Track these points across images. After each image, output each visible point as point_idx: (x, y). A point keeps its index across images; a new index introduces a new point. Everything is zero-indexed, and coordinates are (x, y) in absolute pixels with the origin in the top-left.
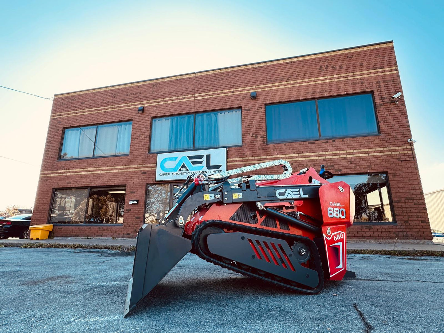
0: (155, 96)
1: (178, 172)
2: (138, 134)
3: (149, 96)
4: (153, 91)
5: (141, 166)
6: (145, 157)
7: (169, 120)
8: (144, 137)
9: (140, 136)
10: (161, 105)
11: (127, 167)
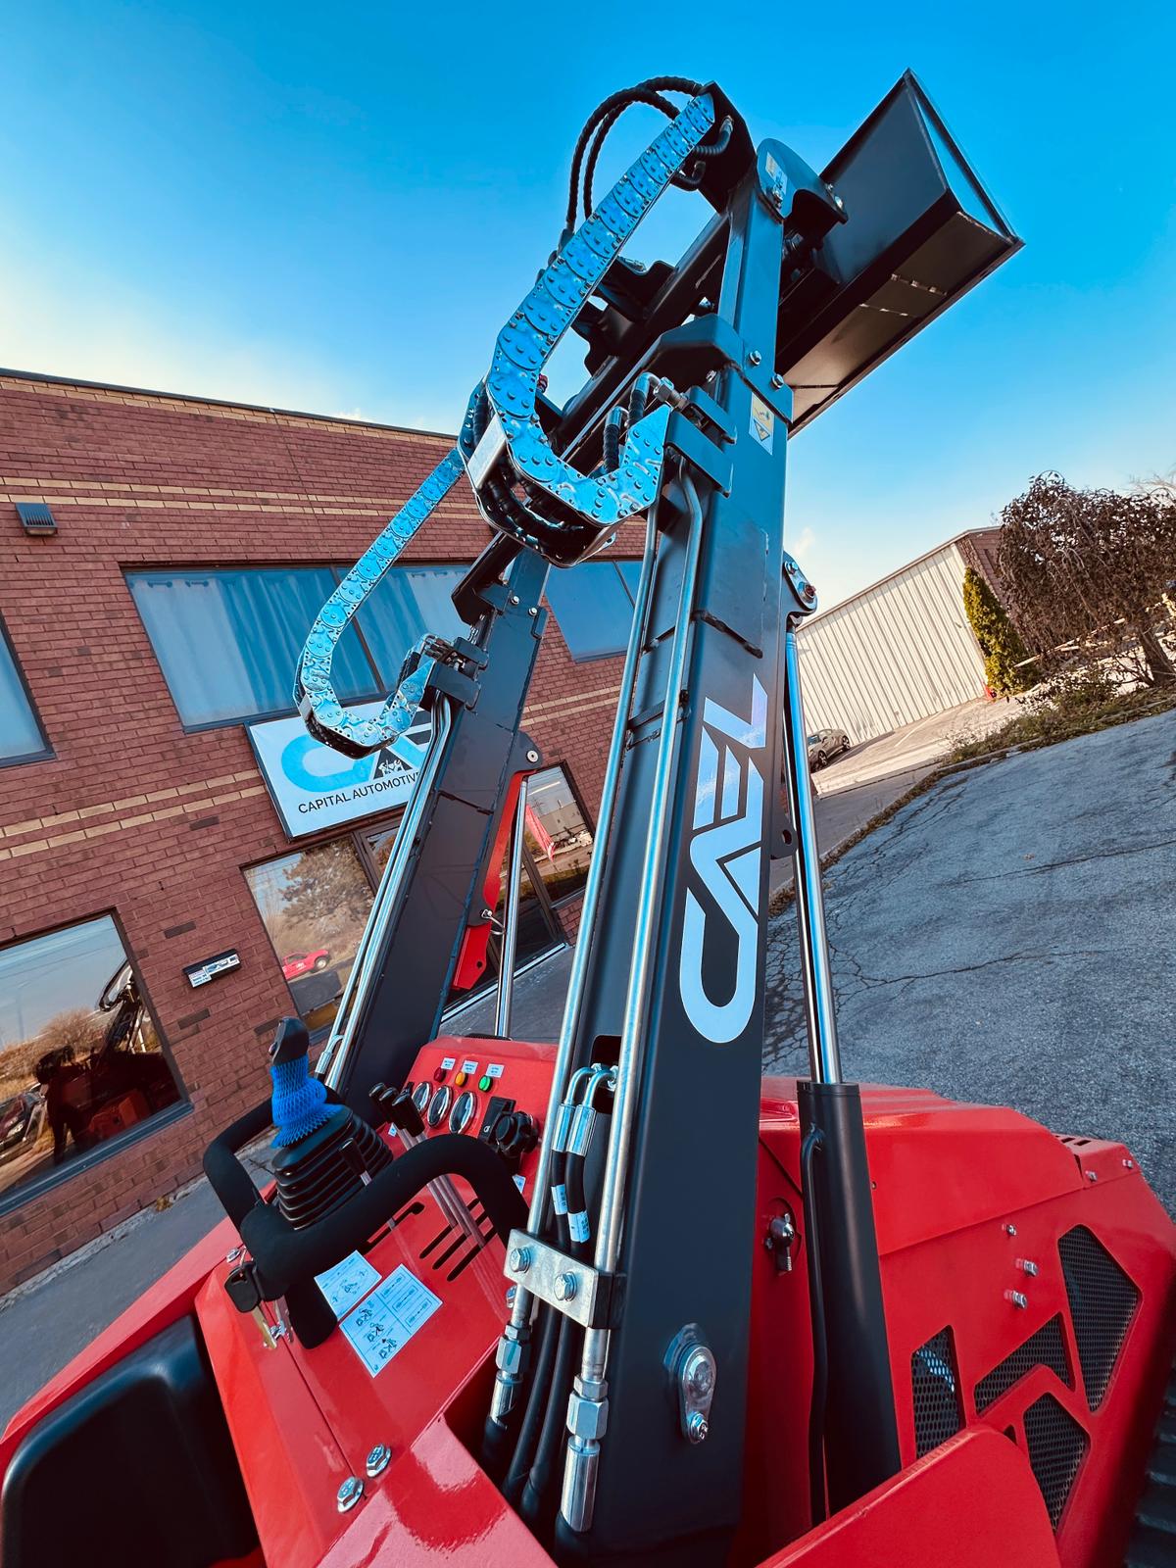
0: (93, 462)
1: (372, 781)
2: (66, 643)
3: (55, 460)
4: (71, 439)
5: (171, 793)
6: (176, 750)
7: (206, 584)
8: (115, 657)
9: (84, 652)
10: (156, 512)
11: (71, 817)
